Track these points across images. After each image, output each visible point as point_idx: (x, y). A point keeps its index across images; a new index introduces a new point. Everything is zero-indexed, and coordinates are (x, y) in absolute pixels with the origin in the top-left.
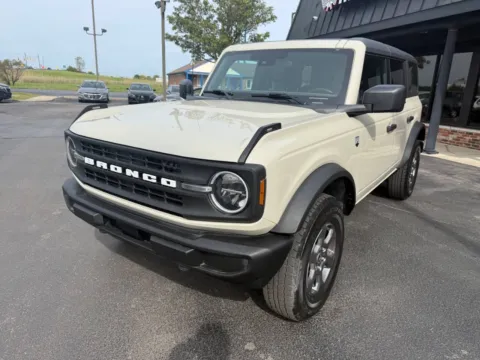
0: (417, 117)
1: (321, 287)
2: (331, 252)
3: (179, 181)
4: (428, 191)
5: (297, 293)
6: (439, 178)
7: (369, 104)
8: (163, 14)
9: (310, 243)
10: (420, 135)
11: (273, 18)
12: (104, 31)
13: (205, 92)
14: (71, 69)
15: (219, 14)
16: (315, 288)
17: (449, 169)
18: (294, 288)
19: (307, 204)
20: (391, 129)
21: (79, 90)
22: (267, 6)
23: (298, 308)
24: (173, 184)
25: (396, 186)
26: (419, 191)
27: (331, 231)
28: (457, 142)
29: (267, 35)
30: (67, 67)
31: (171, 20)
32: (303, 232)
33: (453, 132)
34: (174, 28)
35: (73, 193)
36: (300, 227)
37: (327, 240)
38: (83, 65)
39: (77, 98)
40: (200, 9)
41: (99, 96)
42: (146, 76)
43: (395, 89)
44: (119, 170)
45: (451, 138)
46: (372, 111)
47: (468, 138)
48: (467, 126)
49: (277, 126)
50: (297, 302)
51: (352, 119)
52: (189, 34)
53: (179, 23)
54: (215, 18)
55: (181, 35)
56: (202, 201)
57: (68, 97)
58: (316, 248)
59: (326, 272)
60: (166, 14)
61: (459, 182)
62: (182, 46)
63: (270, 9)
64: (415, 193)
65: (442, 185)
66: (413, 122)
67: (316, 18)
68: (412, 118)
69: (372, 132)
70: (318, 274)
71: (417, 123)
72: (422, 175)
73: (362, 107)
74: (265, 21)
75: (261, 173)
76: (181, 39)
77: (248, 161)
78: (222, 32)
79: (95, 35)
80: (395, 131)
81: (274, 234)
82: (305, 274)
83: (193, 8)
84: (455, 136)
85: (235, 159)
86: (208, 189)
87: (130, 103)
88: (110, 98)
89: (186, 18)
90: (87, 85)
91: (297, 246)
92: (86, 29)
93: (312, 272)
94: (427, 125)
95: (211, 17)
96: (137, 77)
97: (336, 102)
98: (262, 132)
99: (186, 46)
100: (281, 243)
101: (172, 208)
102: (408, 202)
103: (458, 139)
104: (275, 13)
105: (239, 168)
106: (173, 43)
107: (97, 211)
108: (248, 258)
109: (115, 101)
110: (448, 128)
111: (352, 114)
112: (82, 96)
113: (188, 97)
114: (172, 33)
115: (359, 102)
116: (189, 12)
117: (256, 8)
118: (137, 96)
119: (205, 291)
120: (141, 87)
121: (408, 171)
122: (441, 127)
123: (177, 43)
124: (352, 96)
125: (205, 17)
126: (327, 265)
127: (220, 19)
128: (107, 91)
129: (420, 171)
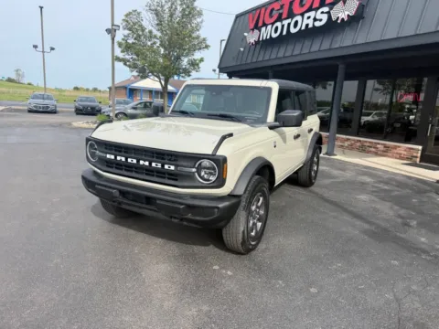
0: (316, 128)
1: (256, 233)
2: (262, 212)
3: (176, 166)
4: (327, 181)
5: (243, 232)
6: (335, 172)
7: (281, 122)
8: (113, 39)
9: (250, 203)
10: (318, 141)
11: (207, 47)
12: (52, 49)
13: (172, 111)
14: (10, 80)
15: (161, 41)
16: (253, 234)
17: (343, 166)
18: (242, 229)
19: (246, 182)
20: (297, 137)
21: (29, 101)
22: (202, 37)
23: (243, 242)
24: (172, 168)
25: (303, 176)
26: (319, 181)
27: (261, 199)
28: (351, 148)
29: (202, 60)
30: (6, 78)
31: (120, 45)
32: (246, 195)
33: (348, 140)
34: (122, 52)
35: (93, 179)
36: (245, 192)
37: (259, 204)
38: (23, 76)
39: (26, 108)
40: (145, 37)
41: (48, 107)
42: (85, 88)
43: (297, 113)
44: (135, 161)
45: (346, 144)
46: (284, 126)
47: (358, 144)
48: (357, 135)
49: (231, 135)
50: (243, 238)
51: (272, 131)
52: (135, 57)
53: (127, 48)
54: (158, 45)
55: (127, 57)
56: (190, 177)
57: (16, 107)
58: (253, 208)
59: (259, 224)
60: (116, 39)
61: (348, 175)
62: (129, 66)
63: (204, 39)
64: (317, 182)
65: (337, 177)
66: (313, 133)
67: (242, 49)
68: (311, 130)
69: (284, 139)
70: (254, 224)
71: (316, 133)
72: (323, 171)
73: (277, 123)
74: (200, 49)
75: (225, 160)
76: (129, 61)
77: (218, 154)
78: (165, 56)
79: (43, 52)
80: (300, 139)
81: (231, 196)
82: (248, 222)
83: (139, 36)
84: (349, 143)
85: (210, 153)
86: (194, 170)
87: (77, 114)
88: (58, 109)
89: (133, 43)
90: (35, 97)
91: (243, 204)
92: (35, 47)
93: (251, 222)
94: (324, 134)
95: (155, 43)
96: (76, 89)
97: (262, 121)
98: (224, 138)
99: (133, 67)
100: (234, 201)
101: (172, 182)
102: (312, 188)
103: (352, 145)
104: (208, 43)
105: (212, 157)
106: (122, 64)
107: (114, 189)
108: (218, 208)
109: (63, 112)
110: (344, 136)
111: (271, 128)
112: (32, 107)
113: (160, 114)
114: (121, 55)
115: (276, 120)
116: (135, 39)
117: (194, 38)
118: (84, 107)
119: (182, 242)
120: (87, 99)
121: (311, 166)
122: (337, 135)
123: (125, 64)
124: (271, 117)
125: (149, 43)
126: (259, 220)
127: (162, 45)
128: (55, 103)
129: (320, 167)
